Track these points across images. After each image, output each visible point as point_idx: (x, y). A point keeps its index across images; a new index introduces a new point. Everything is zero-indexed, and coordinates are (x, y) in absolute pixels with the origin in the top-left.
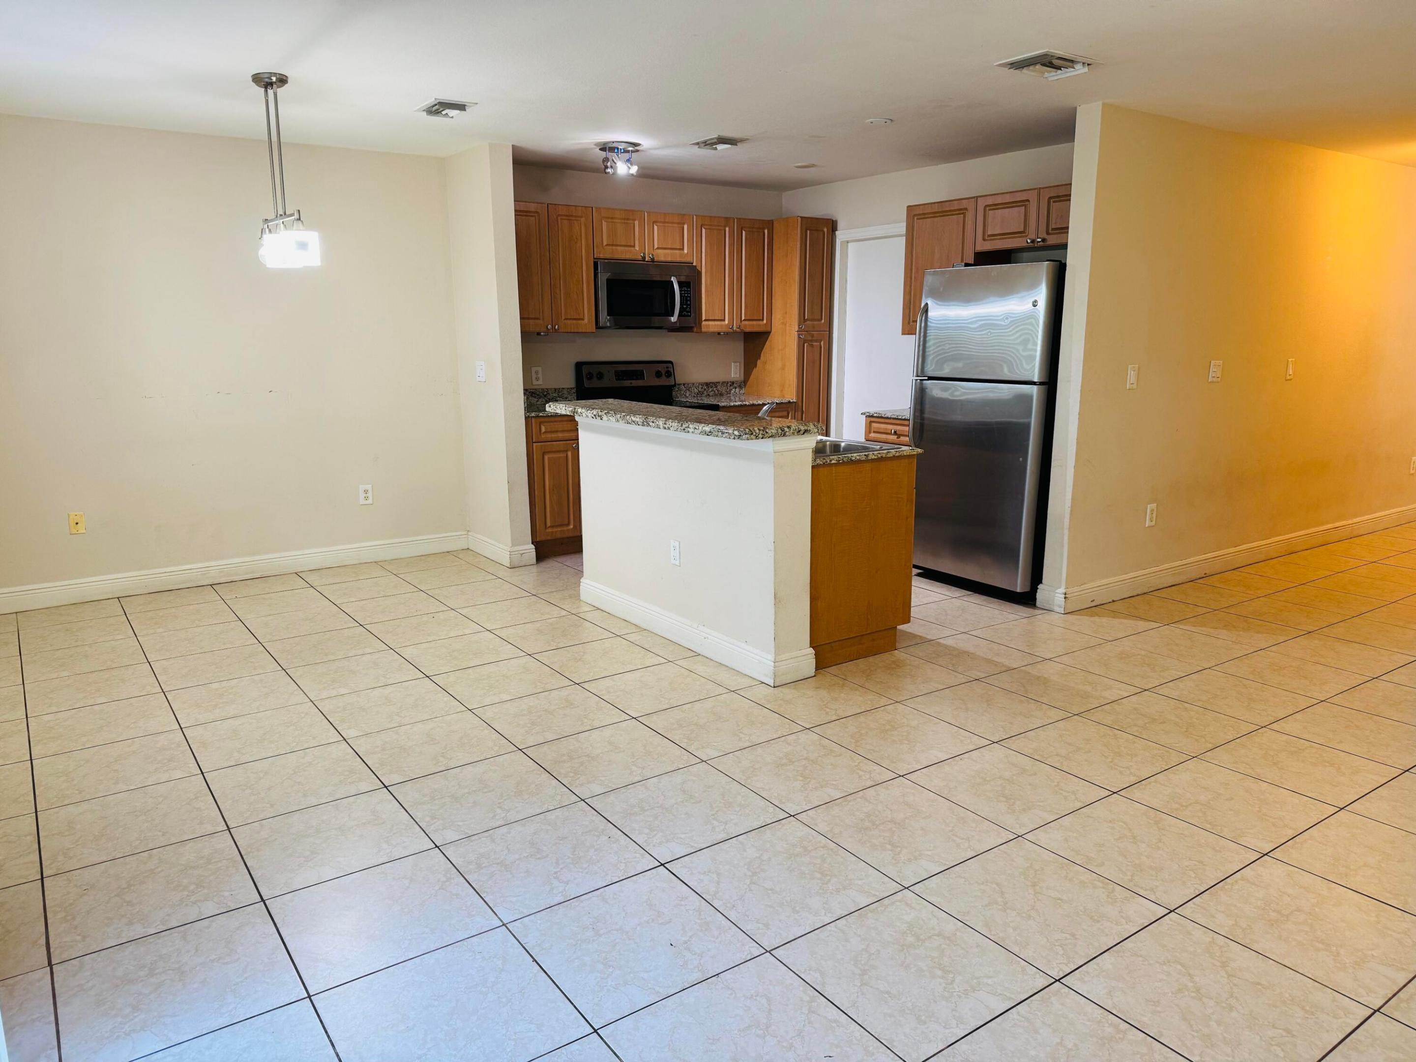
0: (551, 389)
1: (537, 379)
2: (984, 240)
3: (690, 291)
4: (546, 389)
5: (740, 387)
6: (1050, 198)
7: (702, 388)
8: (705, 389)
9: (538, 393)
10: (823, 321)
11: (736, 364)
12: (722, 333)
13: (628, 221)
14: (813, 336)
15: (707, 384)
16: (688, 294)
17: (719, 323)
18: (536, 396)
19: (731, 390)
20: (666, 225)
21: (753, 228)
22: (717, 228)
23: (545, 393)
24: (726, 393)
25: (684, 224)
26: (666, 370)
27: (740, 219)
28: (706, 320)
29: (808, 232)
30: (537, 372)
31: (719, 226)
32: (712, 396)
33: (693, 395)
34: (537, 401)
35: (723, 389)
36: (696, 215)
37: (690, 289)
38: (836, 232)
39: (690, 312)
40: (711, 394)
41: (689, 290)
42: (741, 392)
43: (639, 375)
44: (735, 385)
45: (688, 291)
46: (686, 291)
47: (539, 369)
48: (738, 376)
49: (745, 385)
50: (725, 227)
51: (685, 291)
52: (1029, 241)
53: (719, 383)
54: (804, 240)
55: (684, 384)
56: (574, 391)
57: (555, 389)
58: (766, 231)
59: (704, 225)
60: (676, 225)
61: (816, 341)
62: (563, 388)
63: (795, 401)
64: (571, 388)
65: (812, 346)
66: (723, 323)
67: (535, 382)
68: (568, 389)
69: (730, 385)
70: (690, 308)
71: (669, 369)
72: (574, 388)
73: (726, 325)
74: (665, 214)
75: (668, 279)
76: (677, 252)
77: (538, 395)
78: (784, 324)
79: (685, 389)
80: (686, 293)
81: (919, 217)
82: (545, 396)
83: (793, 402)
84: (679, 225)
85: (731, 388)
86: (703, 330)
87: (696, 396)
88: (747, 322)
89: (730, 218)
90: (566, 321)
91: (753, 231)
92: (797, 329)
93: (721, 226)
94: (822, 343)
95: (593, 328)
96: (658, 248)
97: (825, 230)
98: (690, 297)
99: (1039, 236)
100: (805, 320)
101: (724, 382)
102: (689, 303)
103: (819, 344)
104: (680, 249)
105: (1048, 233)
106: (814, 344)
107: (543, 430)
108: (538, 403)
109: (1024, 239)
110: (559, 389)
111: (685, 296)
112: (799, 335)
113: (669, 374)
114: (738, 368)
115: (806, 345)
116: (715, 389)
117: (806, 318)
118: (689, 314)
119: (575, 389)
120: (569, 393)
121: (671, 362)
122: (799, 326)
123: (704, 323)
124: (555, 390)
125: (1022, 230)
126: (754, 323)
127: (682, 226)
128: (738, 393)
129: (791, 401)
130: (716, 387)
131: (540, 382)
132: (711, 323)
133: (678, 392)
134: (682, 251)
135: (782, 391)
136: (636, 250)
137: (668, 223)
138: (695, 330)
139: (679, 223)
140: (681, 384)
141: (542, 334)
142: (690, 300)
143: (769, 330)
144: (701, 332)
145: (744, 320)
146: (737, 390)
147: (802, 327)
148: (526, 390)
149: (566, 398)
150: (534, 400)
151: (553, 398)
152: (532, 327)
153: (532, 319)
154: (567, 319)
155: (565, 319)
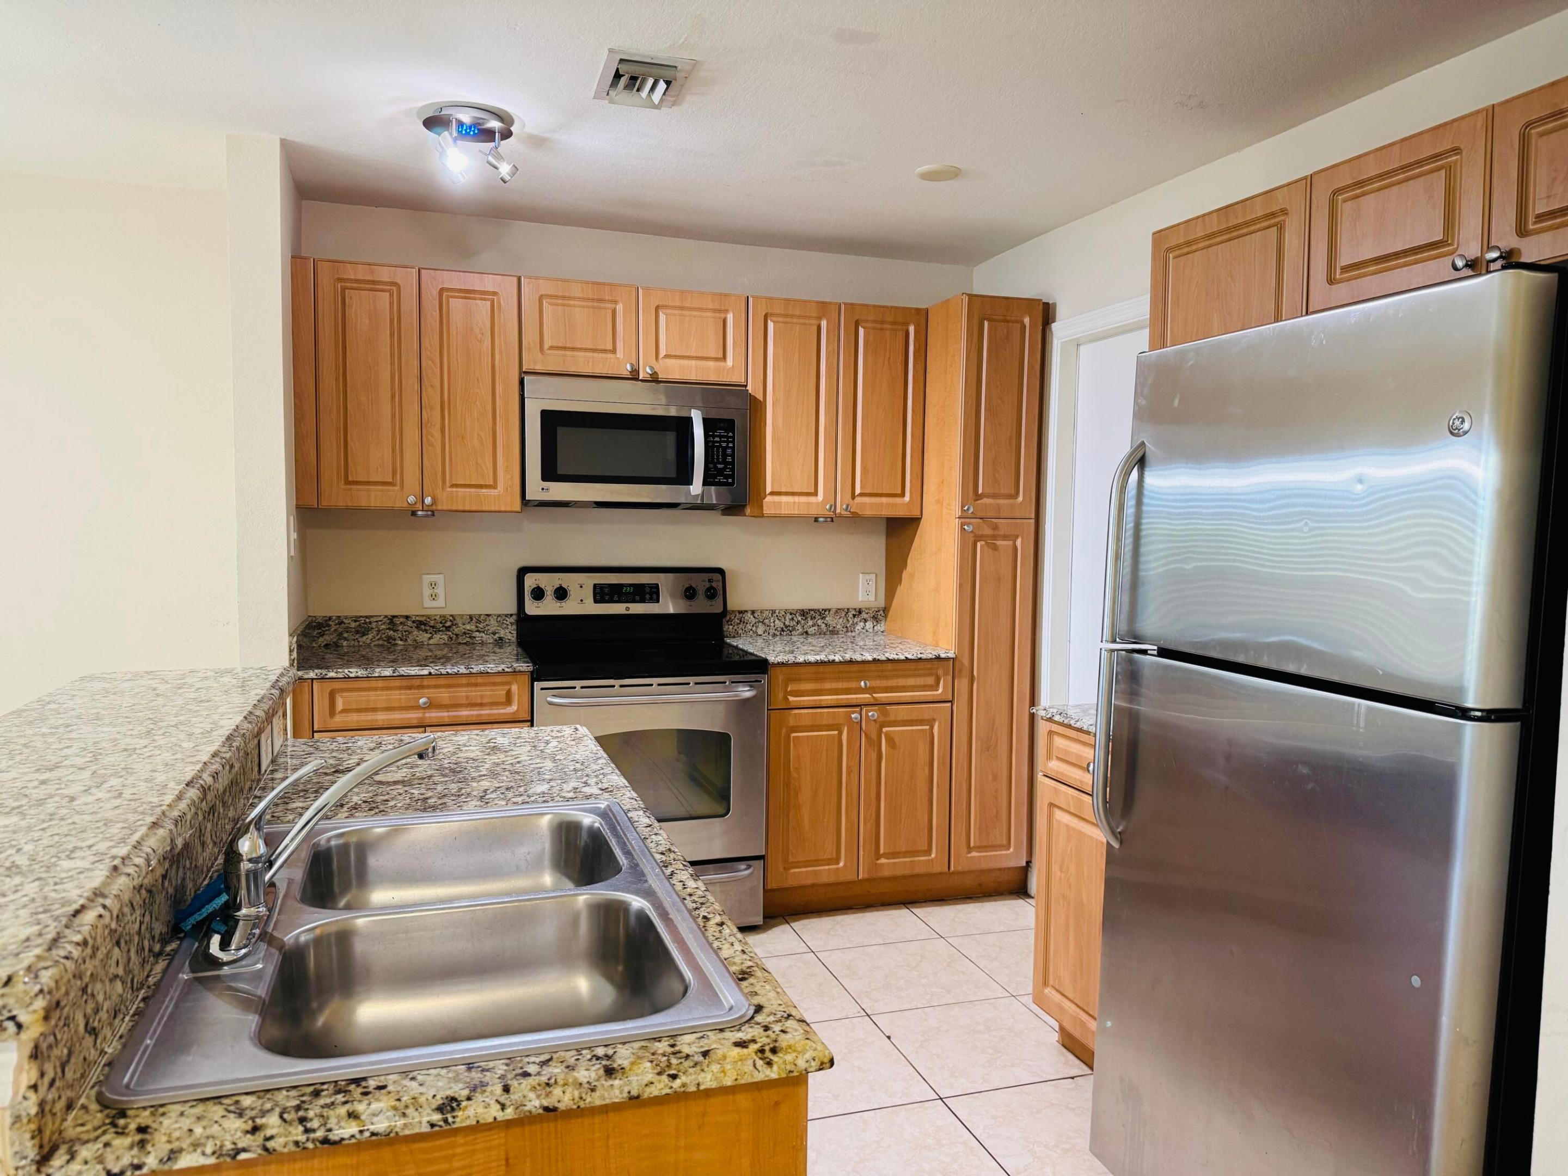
0: (460, 616)
1: (434, 597)
2: (1331, 281)
3: (733, 437)
4: (452, 616)
5: (875, 619)
6: (1528, 125)
7: (792, 619)
8: (798, 622)
9: (432, 623)
10: (1020, 499)
11: (867, 577)
12: (821, 519)
13: (603, 305)
14: (995, 527)
15: (804, 613)
16: (728, 442)
17: (803, 499)
18: (428, 628)
19: (854, 624)
20: (687, 313)
21: (882, 322)
22: (802, 321)
23: (449, 624)
24: (845, 630)
25: (727, 311)
26: (708, 585)
27: (852, 304)
28: (772, 493)
29: (986, 323)
30: (433, 585)
31: (805, 317)
32: (815, 634)
33: (772, 631)
34: (430, 638)
35: (838, 622)
36: (753, 297)
37: (734, 433)
38: (1053, 325)
39: (732, 476)
40: (811, 631)
41: (730, 434)
42: (878, 628)
43: (650, 593)
44: (864, 615)
45: (728, 437)
46: (724, 437)
47: (439, 579)
48: (872, 598)
49: (886, 617)
50: (820, 318)
51: (720, 436)
52: (1460, 263)
53: (829, 610)
54: (975, 341)
55: (753, 612)
56: (513, 619)
57: (470, 615)
58: (912, 329)
59: (772, 315)
60: (709, 314)
61: (1005, 537)
62: (488, 615)
63: (951, 655)
64: (506, 616)
65: (995, 548)
66: (812, 499)
67: (428, 603)
68: (499, 616)
69: (854, 616)
70: (733, 470)
71: (714, 584)
72: (511, 615)
73: (818, 503)
74: (682, 292)
75: (685, 414)
76: (711, 364)
77: (433, 627)
78: (939, 502)
79: (754, 621)
80: (724, 442)
81: (1177, 253)
82: (448, 628)
83: (947, 659)
84: (717, 315)
85: (856, 620)
86: (766, 511)
87: (778, 633)
88: (867, 500)
89: (830, 303)
90: (454, 489)
91: (882, 329)
92: (958, 513)
93: (810, 317)
94: (1019, 542)
95: (517, 505)
96: (667, 356)
97: (1027, 321)
98: (733, 448)
99: (1493, 244)
100: (978, 497)
101: (838, 611)
102: (729, 459)
103: (1010, 543)
104: (716, 359)
105: (1522, 231)
106: (999, 543)
107: (340, 705)
108: (432, 642)
109: (1447, 261)
110: (480, 615)
111: (721, 446)
112: (963, 524)
113: (711, 594)
114: (873, 583)
115: (979, 544)
116: (820, 622)
117: (980, 491)
118: (730, 480)
119: (514, 617)
120: (500, 624)
121: (721, 571)
122: (963, 506)
123: (769, 499)
124: (471, 618)
125: (1439, 236)
126: (884, 500)
127: (723, 316)
128: (871, 630)
129: (943, 656)
130: (823, 618)
131: (440, 602)
132: (784, 499)
133: (741, 626)
134: (722, 364)
135: (934, 633)
136: (618, 359)
137: (690, 309)
138: (748, 511)
139: (714, 311)
140: (746, 611)
141: (420, 513)
142: (733, 456)
143: (916, 513)
144: (762, 516)
145: (861, 495)
146: (869, 625)
147: (968, 509)
148: (407, 617)
149: (494, 633)
150: (423, 637)
151: (465, 633)
152: (375, 498)
153: (375, 483)
154: (457, 486)
155: (452, 486)
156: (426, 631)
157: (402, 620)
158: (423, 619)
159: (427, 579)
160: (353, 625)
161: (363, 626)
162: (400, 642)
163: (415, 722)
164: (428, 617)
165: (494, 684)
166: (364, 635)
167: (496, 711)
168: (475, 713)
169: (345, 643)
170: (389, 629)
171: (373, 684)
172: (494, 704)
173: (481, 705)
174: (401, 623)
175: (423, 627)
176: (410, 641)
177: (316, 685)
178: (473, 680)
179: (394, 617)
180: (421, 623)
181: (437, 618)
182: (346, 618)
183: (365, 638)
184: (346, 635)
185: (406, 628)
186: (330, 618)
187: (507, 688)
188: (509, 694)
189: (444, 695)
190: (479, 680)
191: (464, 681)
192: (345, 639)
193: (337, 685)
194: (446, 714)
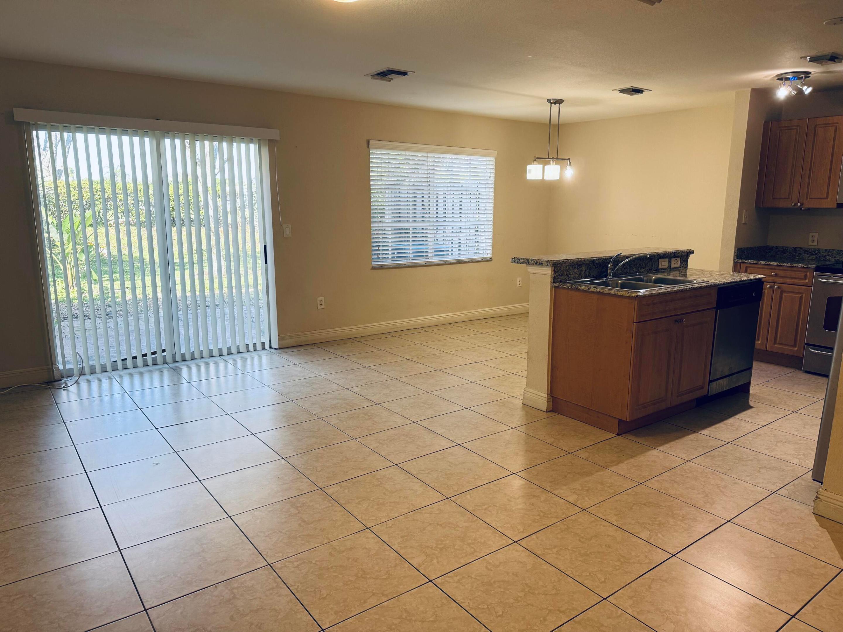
0: (822, 249)
1: (813, 241)
4: (819, 249)
9: (810, 251)
23: (817, 252)
30: (813, 237)
34: (809, 257)
47: (816, 235)
62: (834, 250)
67: (810, 243)
68: (838, 250)
77: (811, 253)
82: (816, 254)
108: (809, 258)
110: (830, 250)
124: (826, 250)
131: (815, 244)
148: (801, 248)
149: (835, 257)
150: (806, 256)
151: (823, 256)
152: (782, 204)
153: (782, 198)
154: (812, 198)
155: (810, 198)
156: (808, 254)
157: (799, 249)
158: (807, 249)
159: (811, 234)
160: (781, 249)
161: (784, 250)
162: (797, 257)
163: (771, 281)
164: (809, 249)
165: (801, 271)
166: (784, 253)
167: (800, 281)
168: (793, 281)
169: (777, 256)
170: (794, 252)
171: (759, 266)
172: (801, 279)
173: (795, 278)
174: (798, 250)
175: (806, 252)
176: (801, 257)
177: (742, 265)
178: (793, 269)
179: (796, 248)
180: (806, 251)
181: (813, 249)
182: (779, 247)
183: (784, 255)
184: (778, 253)
185: (800, 252)
186: (774, 247)
187: (806, 273)
188: (806, 276)
189: (781, 273)
190: (795, 269)
191: (789, 269)
192: (778, 254)
193: (748, 265)
194: (782, 280)
